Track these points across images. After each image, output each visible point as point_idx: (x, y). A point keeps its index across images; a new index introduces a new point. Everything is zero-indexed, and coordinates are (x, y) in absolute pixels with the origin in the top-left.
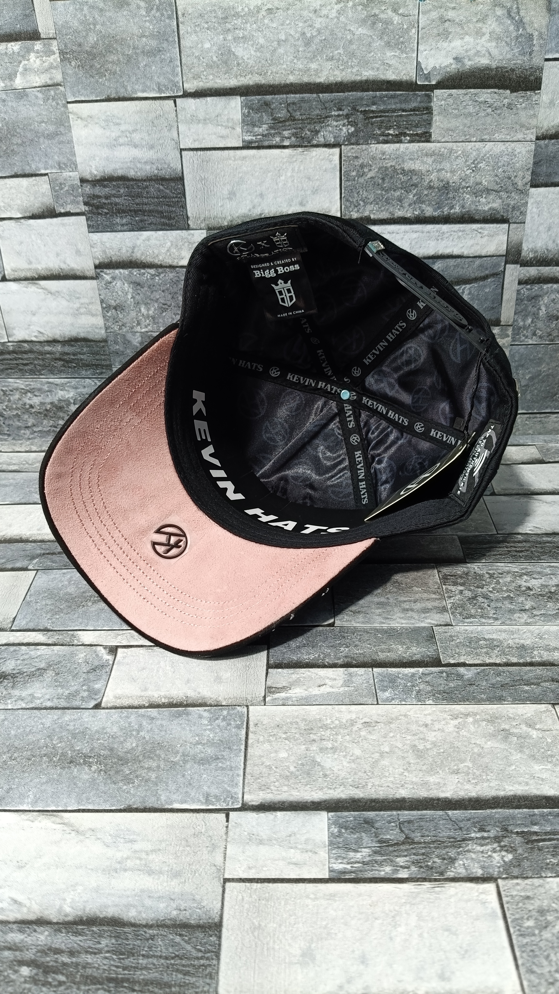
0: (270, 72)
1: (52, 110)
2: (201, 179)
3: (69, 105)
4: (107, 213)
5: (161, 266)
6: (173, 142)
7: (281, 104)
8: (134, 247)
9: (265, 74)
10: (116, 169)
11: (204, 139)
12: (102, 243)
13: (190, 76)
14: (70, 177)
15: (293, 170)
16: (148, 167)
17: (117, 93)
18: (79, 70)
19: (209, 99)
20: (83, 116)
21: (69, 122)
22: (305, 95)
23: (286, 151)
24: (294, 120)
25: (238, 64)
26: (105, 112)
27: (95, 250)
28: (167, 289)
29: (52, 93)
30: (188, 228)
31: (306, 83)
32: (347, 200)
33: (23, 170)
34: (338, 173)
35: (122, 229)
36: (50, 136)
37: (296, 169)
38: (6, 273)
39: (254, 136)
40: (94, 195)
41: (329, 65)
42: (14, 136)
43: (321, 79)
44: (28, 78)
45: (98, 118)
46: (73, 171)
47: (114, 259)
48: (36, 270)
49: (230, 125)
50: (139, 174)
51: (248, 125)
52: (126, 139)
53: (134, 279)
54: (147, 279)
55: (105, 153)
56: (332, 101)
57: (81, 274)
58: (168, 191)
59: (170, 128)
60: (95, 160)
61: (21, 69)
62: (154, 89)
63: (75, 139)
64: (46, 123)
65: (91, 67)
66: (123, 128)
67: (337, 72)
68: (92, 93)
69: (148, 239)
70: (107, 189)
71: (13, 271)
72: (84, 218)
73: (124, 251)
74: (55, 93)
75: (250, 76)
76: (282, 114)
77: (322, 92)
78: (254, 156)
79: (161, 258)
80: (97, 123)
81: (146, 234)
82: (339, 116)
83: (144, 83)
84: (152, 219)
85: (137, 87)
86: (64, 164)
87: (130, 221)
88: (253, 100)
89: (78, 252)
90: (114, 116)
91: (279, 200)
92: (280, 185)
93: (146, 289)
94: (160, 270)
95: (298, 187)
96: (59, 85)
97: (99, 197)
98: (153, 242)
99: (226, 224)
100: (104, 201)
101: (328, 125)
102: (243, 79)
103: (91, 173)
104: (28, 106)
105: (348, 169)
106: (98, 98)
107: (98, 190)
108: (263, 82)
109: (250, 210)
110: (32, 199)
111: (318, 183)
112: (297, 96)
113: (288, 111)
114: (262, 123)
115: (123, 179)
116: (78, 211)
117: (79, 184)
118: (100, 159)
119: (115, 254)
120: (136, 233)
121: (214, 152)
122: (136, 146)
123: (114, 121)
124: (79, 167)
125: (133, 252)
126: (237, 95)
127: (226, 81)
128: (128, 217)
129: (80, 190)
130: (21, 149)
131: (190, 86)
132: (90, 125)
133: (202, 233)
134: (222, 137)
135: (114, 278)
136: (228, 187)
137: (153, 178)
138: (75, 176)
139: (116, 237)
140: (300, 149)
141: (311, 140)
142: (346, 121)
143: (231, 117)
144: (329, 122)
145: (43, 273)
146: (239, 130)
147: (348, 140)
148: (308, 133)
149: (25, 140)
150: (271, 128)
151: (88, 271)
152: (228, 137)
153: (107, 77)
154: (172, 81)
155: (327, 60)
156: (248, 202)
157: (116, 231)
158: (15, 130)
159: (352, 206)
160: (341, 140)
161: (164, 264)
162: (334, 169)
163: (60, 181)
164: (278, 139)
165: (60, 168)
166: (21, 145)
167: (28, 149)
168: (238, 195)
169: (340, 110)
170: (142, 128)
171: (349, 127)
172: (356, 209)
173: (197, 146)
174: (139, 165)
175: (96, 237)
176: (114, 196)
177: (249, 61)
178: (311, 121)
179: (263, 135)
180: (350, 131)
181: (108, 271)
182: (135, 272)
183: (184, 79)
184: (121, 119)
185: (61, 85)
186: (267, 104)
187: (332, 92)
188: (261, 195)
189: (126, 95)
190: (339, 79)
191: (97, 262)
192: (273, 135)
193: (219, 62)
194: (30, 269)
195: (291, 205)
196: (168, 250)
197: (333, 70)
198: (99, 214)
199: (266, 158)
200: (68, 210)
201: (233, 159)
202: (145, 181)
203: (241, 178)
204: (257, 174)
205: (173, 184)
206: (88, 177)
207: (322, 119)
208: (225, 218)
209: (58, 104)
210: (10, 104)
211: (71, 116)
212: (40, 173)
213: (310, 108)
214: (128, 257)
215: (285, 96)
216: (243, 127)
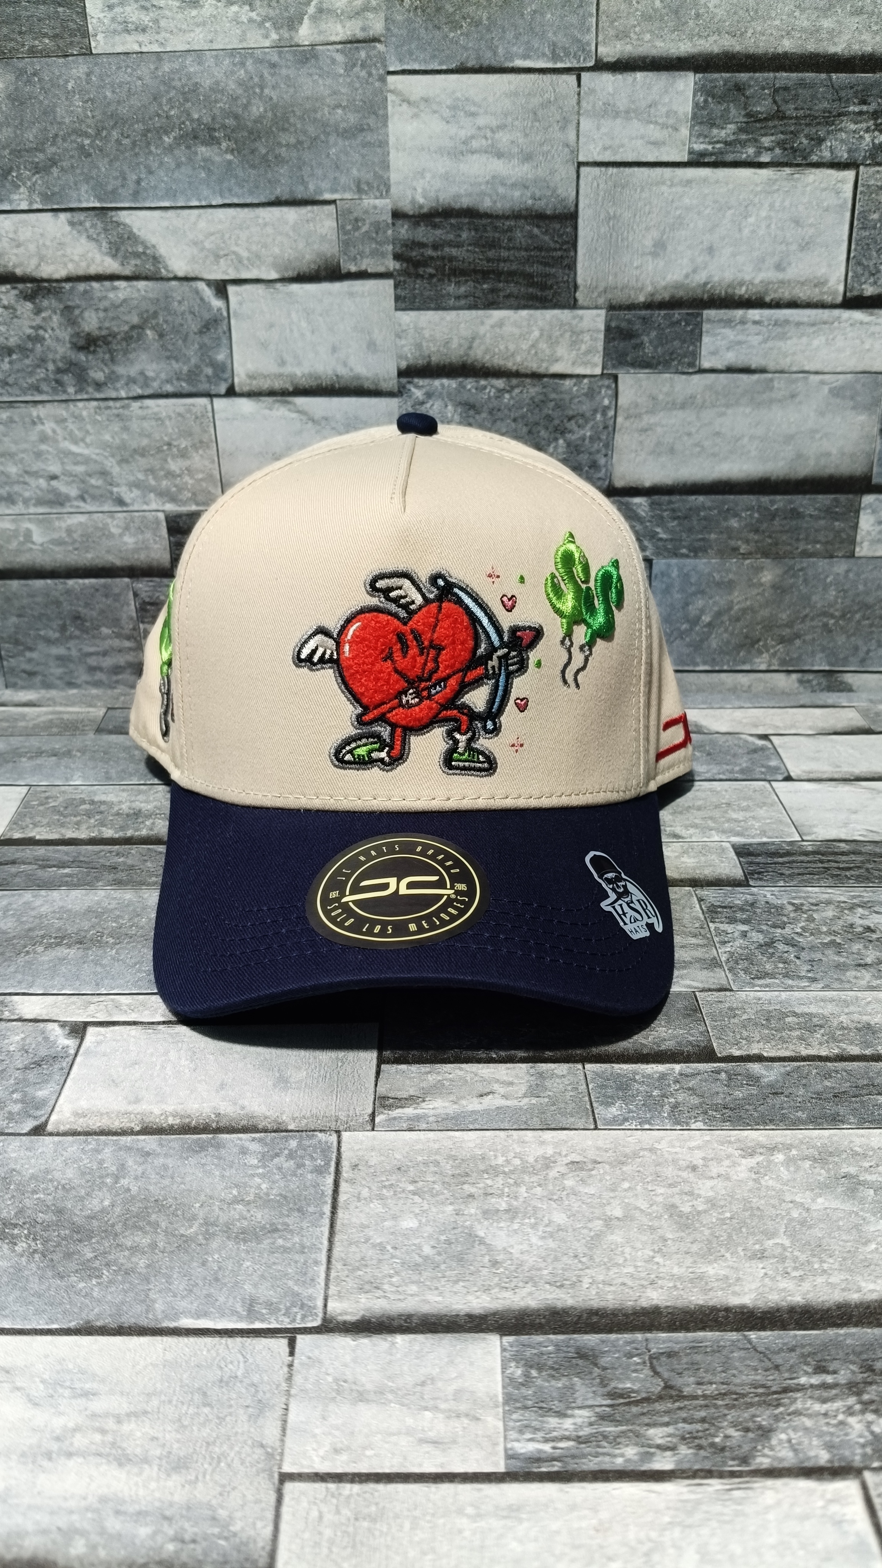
0: (750, 31)
1: (357, 85)
2: (609, 218)
3: (391, 79)
4: (432, 276)
5: (517, 374)
6: (566, 150)
7: (763, 88)
8: (473, 339)
9: (742, 34)
10: (459, 196)
11: (622, 146)
12: (416, 328)
13: (612, 32)
14: (375, 207)
15: (772, 206)
16: (517, 194)
17: (478, 58)
18: (416, 15)
19: (639, 75)
20: (412, 98)
21: (386, 108)
22: (807, 75)
23: (764, 172)
24: (784, 118)
25: (698, 16)
26: (454, 92)
27: (403, 342)
28: (523, 417)
29: (363, 54)
30: (573, 305)
31: (812, 53)
32: (859, 263)
33: (291, 191)
34: (848, 215)
35: (457, 304)
36: (348, 133)
37: (777, 204)
38: (236, 381)
39: (710, 143)
40: (413, 242)
41: (854, 22)
42: (284, 130)
43: (838, 47)
44: (323, 26)
45: (439, 103)
46: (381, 197)
47: (434, 359)
48: (292, 376)
49: (671, 121)
50: (499, 205)
51: (701, 123)
52: (484, 142)
53: (465, 397)
54: (489, 398)
55: (443, 165)
56: (852, 88)
57: (372, 387)
58: (547, 238)
59: (564, 124)
60: (424, 178)
61: (311, 10)
62: (544, 55)
63: (392, 140)
64: (344, 108)
65: (438, 10)
66: (481, 121)
67: (866, 36)
68: (434, 57)
69: (501, 324)
70: (438, 232)
71: (251, 377)
72: (390, 283)
73: (454, 345)
74: (368, 56)
75: (715, 37)
76: (763, 107)
77: (836, 72)
78: (705, 180)
79: (518, 359)
80: (435, 112)
81: (497, 314)
82: (861, 113)
83: (528, 42)
84: (512, 288)
85: (515, 49)
86: (368, 184)
87: (473, 290)
88: (716, 79)
89: (372, 346)
90: (467, 99)
91: (740, 259)
92: (746, 232)
93: (484, 415)
94: (514, 381)
95: (775, 237)
96: (375, 40)
97: (422, 245)
98: (508, 329)
99: (642, 299)
100: (430, 252)
101: (841, 130)
102: (702, 42)
103: (413, 202)
104: (316, 77)
105: (866, 208)
106: (444, 67)
107: (423, 233)
108: (738, 48)
109: (687, 276)
110: (301, 245)
111: (811, 231)
112: (794, 75)
113: (775, 102)
114: (726, 119)
115: (471, 214)
116: (381, 269)
117: (390, 221)
118: (434, 177)
119: (436, 353)
120: (480, 313)
121: (636, 169)
122: (500, 155)
123: (467, 108)
124: (393, 190)
125: (470, 348)
126: (688, 69)
127: (672, 44)
128: (471, 284)
129: (390, 232)
130: (294, 154)
131: (610, 51)
132: (422, 115)
133: (598, 315)
134: (656, 144)
135: (429, 395)
136: (655, 234)
137: (524, 213)
138: (384, 204)
139: (442, 319)
140: (788, 170)
141: (809, 154)
142: (872, 122)
143: (675, 108)
144: (843, 125)
145: (304, 383)
146: (685, 132)
147: (872, 156)
148: (805, 141)
149: (302, 138)
150: (741, 130)
151: (385, 380)
152: (664, 143)
153: (465, 30)
154: (579, 41)
155: (852, 14)
156: (685, 261)
157: (444, 309)
158: (287, 120)
159: (867, 274)
160: (860, 156)
161: (523, 371)
162: (842, 206)
163: (355, 215)
164: (751, 151)
165: (360, 190)
166: (295, 146)
167: (307, 156)
168: (670, 248)
169: (864, 102)
170: (516, 123)
171: (876, 133)
172: (872, 280)
173: (607, 157)
174: (501, 190)
175: (408, 318)
176: (450, 244)
177: (717, 11)
178: (812, 120)
179: (726, 143)
180: (877, 141)
181: (421, 382)
182: (470, 383)
183: (600, 38)
184: (480, 106)
185: (379, 41)
186: (739, 88)
187: (853, 71)
188: (711, 250)
189: (494, 63)
190: (868, 49)
191: (404, 364)
192: (744, 144)
193: (664, 11)
194: (280, 375)
195: (760, 270)
196: (533, 346)
197: (861, 33)
198: (418, 276)
199: (727, 184)
200: (363, 267)
201: (668, 183)
202: (507, 218)
203: (679, 217)
204: (707, 211)
205: (558, 226)
206: (408, 209)
207: (830, 119)
208: (641, 289)
209: (370, 74)
210: (284, 71)
211: (391, 97)
212: (321, 198)
213: (813, 97)
214: (461, 357)
215: (771, 75)
216: (692, 127)
